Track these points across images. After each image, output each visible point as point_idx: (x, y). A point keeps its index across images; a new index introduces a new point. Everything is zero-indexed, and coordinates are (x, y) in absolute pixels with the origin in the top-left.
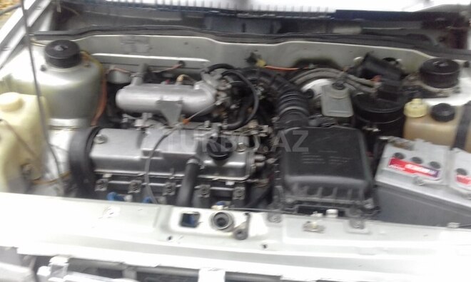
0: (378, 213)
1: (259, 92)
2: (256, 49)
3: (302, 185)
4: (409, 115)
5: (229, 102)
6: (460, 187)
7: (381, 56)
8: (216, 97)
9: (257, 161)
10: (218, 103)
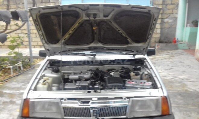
0: (125, 89)
1: (100, 74)
2: (98, 67)
3: (110, 85)
4: (131, 75)
5: (94, 76)
6: (141, 84)
7: (126, 67)
8: (91, 75)
9: (101, 87)
10: (92, 76)
